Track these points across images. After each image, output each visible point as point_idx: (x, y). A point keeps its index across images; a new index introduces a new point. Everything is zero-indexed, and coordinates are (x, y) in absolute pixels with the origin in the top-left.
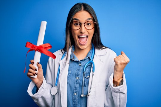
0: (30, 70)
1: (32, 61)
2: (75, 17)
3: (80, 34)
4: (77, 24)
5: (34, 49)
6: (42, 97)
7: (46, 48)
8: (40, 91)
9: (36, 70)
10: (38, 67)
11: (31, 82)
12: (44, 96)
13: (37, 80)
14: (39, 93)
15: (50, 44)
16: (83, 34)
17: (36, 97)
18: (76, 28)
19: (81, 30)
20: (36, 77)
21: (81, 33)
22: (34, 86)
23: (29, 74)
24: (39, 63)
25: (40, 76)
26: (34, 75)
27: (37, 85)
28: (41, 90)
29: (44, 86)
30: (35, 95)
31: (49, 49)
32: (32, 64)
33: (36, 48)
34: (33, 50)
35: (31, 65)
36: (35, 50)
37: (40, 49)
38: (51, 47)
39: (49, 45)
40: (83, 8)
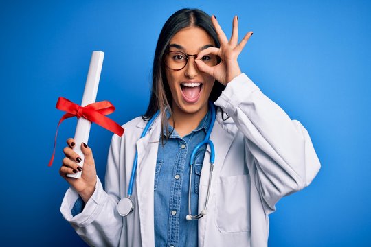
0: (67, 160)
1: (71, 140)
2: (173, 42)
3: (185, 80)
4: (179, 57)
5: (74, 113)
6: (95, 224)
7: (101, 111)
8: (89, 208)
9: (78, 160)
10: (84, 154)
11: (69, 190)
12: (99, 220)
13: (81, 185)
14: (86, 214)
15: (111, 103)
16: (192, 80)
17: (79, 222)
18: (175, 66)
19: (187, 71)
20: (78, 175)
21: (188, 77)
22: (75, 198)
23: (64, 168)
24: (85, 146)
25: (87, 174)
26: (75, 172)
27: (83, 195)
28: (90, 206)
29: (98, 198)
30: (78, 219)
31: (109, 112)
32: (72, 148)
33: (80, 111)
34: (73, 115)
35: (67, 150)
36: (76, 115)
37: (88, 114)
38: (112, 108)
39: (110, 105)
40: (193, 21)
